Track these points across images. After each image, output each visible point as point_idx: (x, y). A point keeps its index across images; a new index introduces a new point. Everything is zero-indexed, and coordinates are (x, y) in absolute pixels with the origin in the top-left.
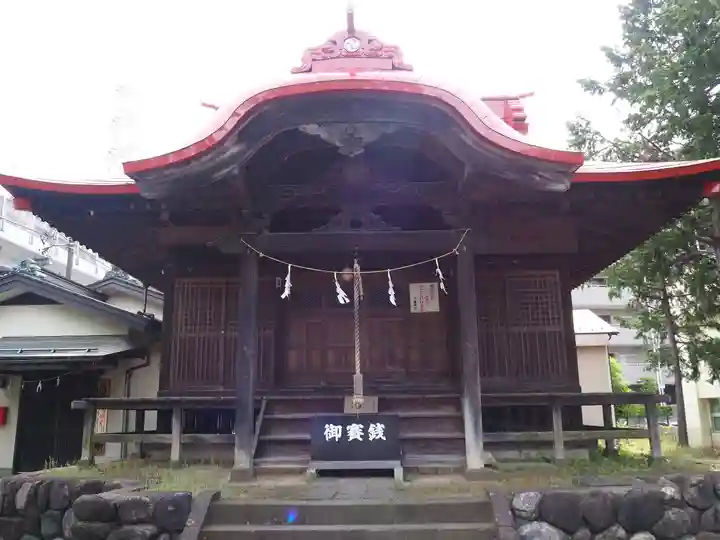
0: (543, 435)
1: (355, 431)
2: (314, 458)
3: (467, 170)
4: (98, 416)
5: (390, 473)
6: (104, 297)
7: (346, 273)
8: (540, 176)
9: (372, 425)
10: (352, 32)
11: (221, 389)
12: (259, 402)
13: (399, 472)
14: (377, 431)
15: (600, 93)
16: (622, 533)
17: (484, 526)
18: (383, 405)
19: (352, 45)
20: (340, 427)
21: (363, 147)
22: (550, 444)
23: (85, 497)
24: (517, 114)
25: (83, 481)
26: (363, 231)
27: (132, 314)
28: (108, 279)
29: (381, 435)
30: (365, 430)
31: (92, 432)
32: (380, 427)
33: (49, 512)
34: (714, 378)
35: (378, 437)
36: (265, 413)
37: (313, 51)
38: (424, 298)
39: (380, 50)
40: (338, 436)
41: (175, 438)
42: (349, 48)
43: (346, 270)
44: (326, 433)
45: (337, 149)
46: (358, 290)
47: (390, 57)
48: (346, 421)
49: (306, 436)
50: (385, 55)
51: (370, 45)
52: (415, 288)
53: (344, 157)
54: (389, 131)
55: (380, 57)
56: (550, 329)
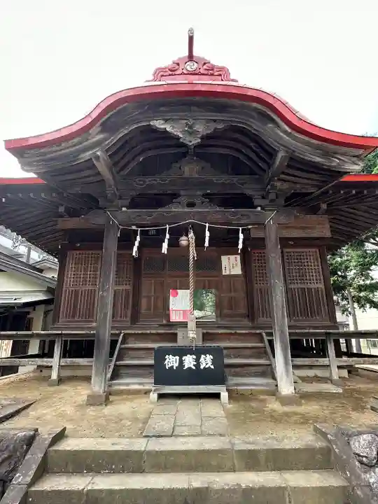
1: (189, 361)
2: (157, 382)
3: (281, 155)
5: (216, 396)
6: (41, 271)
8: (339, 159)
9: (203, 356)
10: (191, 57)
13: (224, 395)
14: (207, 361)
19: (191, 66)
20: (178, 358)
21: (200, 138)
26: (195, 209)
27: (49, 278)
28: (43, 260)
29: (209, 365)
30: (197, 360)
32: (209, 358)
35: (207, 366)
36: (118, 341)
37: (159, 69)
38: (231, 265)
39: (212, 70)
40: (175, 365)
41: (55, 361)
42: (189, 68)
43: (184, 238)
44: (166, 362)
45: (179, 138)
46: (193, 252)
47: (220, 75)
48: (181, 352)
49: (151, 362)
50: (216, 74)
51: (205, 67)
52: (224, 259)
53: (184, 145)
54: (220, 126)
55: (212, 75)
56: (315, 286)
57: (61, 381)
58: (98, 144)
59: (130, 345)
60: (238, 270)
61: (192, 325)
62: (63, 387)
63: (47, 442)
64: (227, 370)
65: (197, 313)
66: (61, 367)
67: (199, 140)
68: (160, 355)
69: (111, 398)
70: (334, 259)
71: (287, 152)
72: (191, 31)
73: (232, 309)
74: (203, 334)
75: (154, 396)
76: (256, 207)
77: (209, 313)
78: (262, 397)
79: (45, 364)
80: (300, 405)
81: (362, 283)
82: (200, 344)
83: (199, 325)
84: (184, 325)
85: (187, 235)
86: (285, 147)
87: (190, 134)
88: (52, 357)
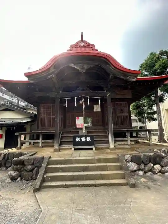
0: (125, 139)
1: (83, 139)
2: (74, 145)
3: (111, 76)
4: (22, 136)
5: (92, 149)
6: (25, 109)
8: (129, 77)
10: (82, 41)
11: (51, 129)
12: (60, 132)
13: (94, 149)
14: (89, 139)
16: (152, 165)
19: (82, 44)
20: (80, 138)
21: (85, 70)
22: (127, 141)
23: (15, 159)
25: (17, 153)
26: (84, 92)
27: (31, 113)
28: (26, 105)
29: (89, 140)
30: (86, 139)
31: (20, 140)
33: (8, 161)
36: (62, 135)
37: (72, 46)
38: (97, 108)
39: (89, 45)
40: (79, 140)
41: (40, 141)
42: (81, 45)
43: (81, 101)
44: (76, 140)
45: (79, 70)
46: (84, 106)
47: (92, 47)
48: (81, 137)
49: (72, 140)
50: (90, 47)
51: (87, 44)
52: (95, 106)
53: (81, 73)
54: (92, 66)
55: (89, 47)
56: (125, 115)
57: (42, 147)
59: (64, 135)
60: (99, 110)
61: (84, 129)
62: (43, 148)
63: (48, 158)
64: (95, 142)
65: (86, 125)
66: (42, 143)
67: (85, 71)
68: (74, 138)
69: (60, 150)
70: (139, 102)
71: (113, 75)
72: (82, 33)
73: (97, 123)
74: (88, 131)
75: (73, 149)
76: (104, 91)
77: (89, 125)
78: (105, 149)
79: (37, 142)
80: (116, 150)
81: (149, 111)
82: (87, 134)
83: (86, 128)
84: (82, 129)
85: (82, 100)
86: (112, 73)
87: (82, 69)
88: (39, 139)
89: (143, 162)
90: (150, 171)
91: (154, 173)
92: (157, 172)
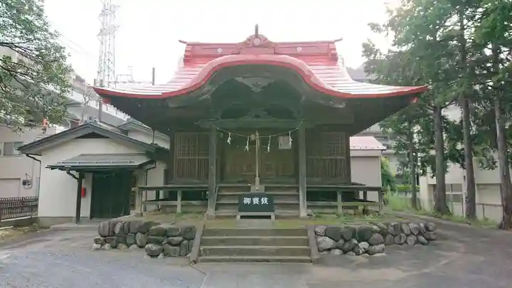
0: (333, 203)
1: (256, 201)
2: (240, 211)
3: (303, 98)
5: (269, 217)
6: (126, 132)
7: (253, 137)
9: (263, 198)
10: (257, 36)
13: (273, 217)
14: (265, 201)
15: (380, 32)
16: (356, 242)
17: (305, 237)
18: (267, 189)
19: (257, 42)
20: (250, 199)
21: (261, 88)
22: (336, 207)
24: (333, 52)
26: (259, 119)
28: (129, 123)
30: (260, 200)
32: (266, 199)
34: (434, 176)
35: (265, 203)
36: (218, 192)
37: (240, 44)
38: (285, 143)
40: (249, 202)
41: (179, 203)
42: (255, 43)
44: (244, 201)
45: (250, 88)
48: (252, 196)
49: (237, 202)
50: (271, 47)
52: (281, 138)
53: (253, 92)
54: (273, 81)
56: (340, 157)
57: (182, 213)
58: (209, 91)
59: (223, 193)
60: (289, 146)
62: (184, 216)
63: (202, 227)
64: (275, 206)
66: (182, 206)
67: (261, 90)
68: (241, 198)
71: (306, 97)
74: (265, 187)
75: (239, 217)
79: (173, 204)
87: (256, 86)
88: (177, 200)
89: (342, 237)
90: (353, 250)
91: (358, 254)
92: (361, 252)
